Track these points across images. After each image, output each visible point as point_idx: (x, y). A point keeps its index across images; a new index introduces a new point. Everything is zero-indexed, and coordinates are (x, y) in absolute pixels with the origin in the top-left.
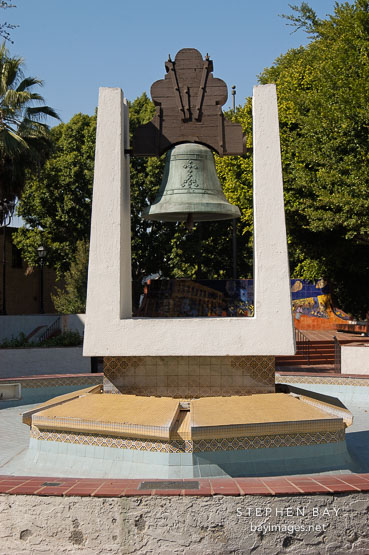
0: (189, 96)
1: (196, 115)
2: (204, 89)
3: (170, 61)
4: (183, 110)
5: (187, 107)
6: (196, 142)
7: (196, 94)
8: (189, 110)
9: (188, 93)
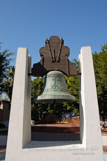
0: (55, 53)
1: (57, 59)
2: (61, 50)
3: (47, 40)
4: (52, 58)
5: (54, 57)
6: (57, 70)
7: (58, 52)
8: (55, 58)
9: (54, 51)
